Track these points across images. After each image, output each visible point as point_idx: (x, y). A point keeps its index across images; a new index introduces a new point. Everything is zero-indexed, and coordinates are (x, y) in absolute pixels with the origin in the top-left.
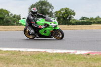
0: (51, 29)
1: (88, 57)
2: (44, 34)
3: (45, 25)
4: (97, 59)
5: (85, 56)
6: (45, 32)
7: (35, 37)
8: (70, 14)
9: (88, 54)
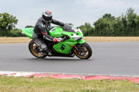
0: (73, 44)
1: (31, 80)
2: (60, 51)
3: (63, 37)
4: (44, 84)
5: (28, 80)
6: (63, 48)
7: (45, 56)
8: (11, 22)
9: (32, 77)
